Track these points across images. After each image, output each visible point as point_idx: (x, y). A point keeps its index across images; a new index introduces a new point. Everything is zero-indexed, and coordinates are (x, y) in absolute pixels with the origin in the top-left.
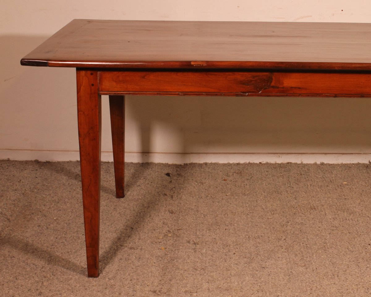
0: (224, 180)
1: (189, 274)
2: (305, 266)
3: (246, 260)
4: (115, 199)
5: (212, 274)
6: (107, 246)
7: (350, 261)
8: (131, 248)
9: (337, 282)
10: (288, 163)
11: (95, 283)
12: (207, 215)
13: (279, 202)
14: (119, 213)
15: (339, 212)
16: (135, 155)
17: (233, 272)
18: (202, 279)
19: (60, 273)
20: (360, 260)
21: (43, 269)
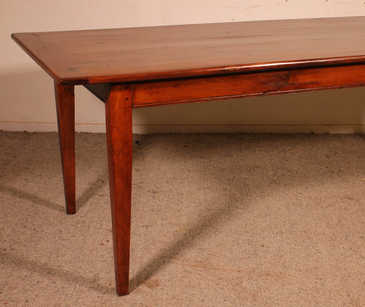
0: (185, 146)
1: (147, 214)
3: (195, 204)
5: (165, 214)
6: (81, 194)
7: (282, 205)
8: (101, 196)
9: (268, 220)
11: (69, 220)
12: (166, 172)
13: (229, 163)
14: (93, 170)
15: (279, 170)
17: (183, 213)
18: (157, 218)
19: (41, 213)
20: (290, 205)
21: (28, 210)
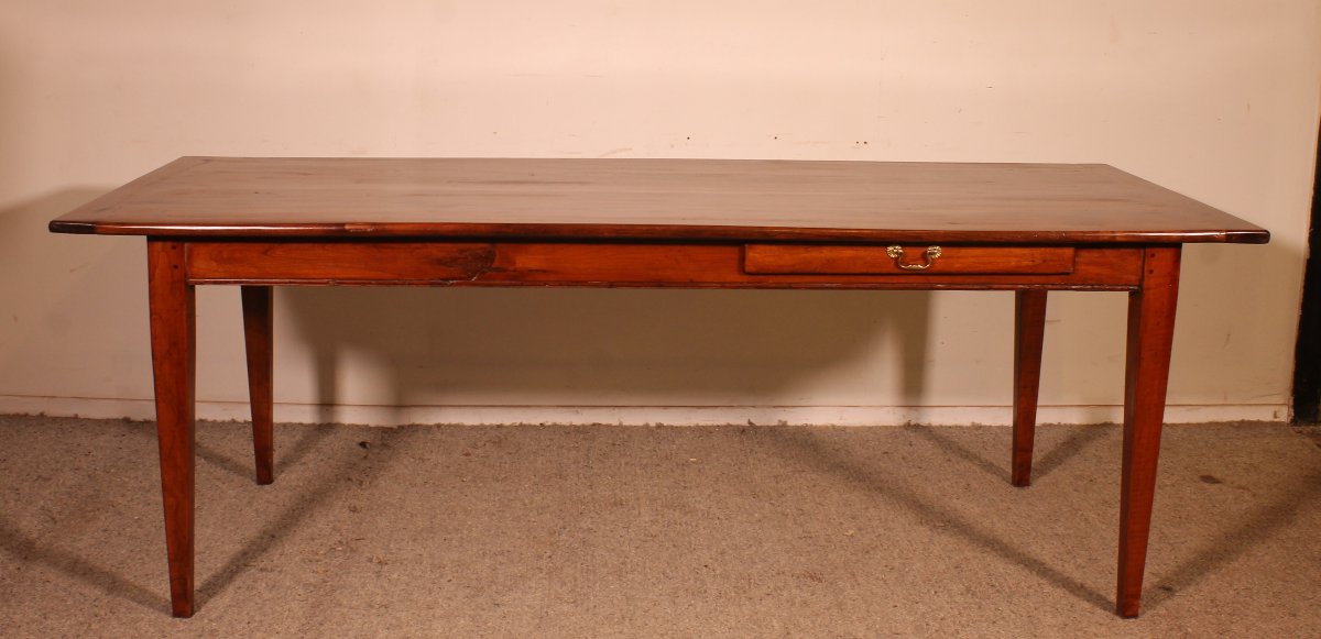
0: (467, 455)
1: (357, 614)
2: (574, 602)
3: (468, 591)
4: (254, 486)
5: (398, 615)
6: (219, 565)
7: (661, 595)
8: (262, 570)
9: (625, 630)
10: (594, 425)
11: (182, 627)
12: (416, 515)
13: (558, 493)
14: (256, 510)
15: (666, 510)
16: (308, 408)
17: (439, 612)
18: (378, 624)
19: (124, 610)
20: (681, 593)
21: (96, 603)
